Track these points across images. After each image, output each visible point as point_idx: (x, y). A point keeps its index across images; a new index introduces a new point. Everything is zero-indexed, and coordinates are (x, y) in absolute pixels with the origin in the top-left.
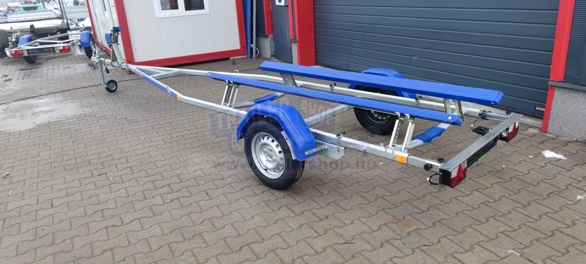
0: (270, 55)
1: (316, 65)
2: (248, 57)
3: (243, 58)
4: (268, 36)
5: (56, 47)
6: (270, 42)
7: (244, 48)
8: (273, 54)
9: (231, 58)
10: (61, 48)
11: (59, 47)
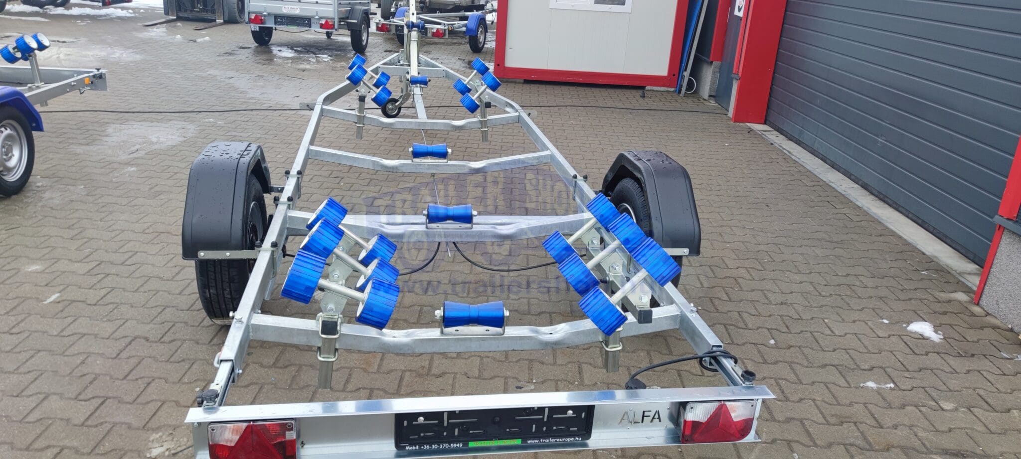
0: (708, 95)
1: (765, 123)
2: (676, 91)
3: (668, 91)
4: (712, 63)
5: (430, 28)
6: (714, 73)
7: (674, 75)
8: (713, 94)
9: (648, 88)
10: (435, 31)
11: (432, 28)
